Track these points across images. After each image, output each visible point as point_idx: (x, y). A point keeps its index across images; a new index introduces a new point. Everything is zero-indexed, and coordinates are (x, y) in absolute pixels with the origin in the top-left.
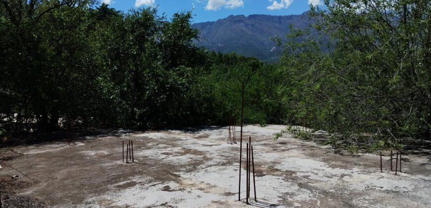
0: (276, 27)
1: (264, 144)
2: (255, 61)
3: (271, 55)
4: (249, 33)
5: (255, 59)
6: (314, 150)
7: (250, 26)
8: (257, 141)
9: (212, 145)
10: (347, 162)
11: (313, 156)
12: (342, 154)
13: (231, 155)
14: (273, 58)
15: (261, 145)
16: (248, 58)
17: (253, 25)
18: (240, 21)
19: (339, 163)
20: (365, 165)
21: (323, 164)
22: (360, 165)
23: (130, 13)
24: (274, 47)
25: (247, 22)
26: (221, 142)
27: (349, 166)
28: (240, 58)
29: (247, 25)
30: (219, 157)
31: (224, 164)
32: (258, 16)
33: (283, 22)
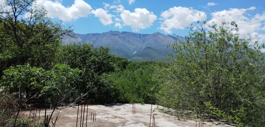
0: (137, 40)
1: (148, 115)
2: (125, 60)
3: (134, 56)
4: (122, 42)
5: (125, 59)
6: (169, 118)
7: (122, 38)
8: (144, 113)
9: (125, 114)
10: (184, 124)
11: (170, 121)
12: (180, 120)
13: (136, 119)
14: (135, 58)
15: (147, 115)
16: (122, 59)
17: (124, 37)
18: (116, 34)
19: (181, 124)
20: (190, 125)
21: (174, 124)
22: (188, 125)
23: (78, 44)
24: (135, 52)
25: (120, 35)
26: (128, 113)
27: (184, 125)
28: (117, 58)
29: (120, 37)
30: (131, 120)
31: (135, 123)
32: (127, 32)
33: (142, 37)
